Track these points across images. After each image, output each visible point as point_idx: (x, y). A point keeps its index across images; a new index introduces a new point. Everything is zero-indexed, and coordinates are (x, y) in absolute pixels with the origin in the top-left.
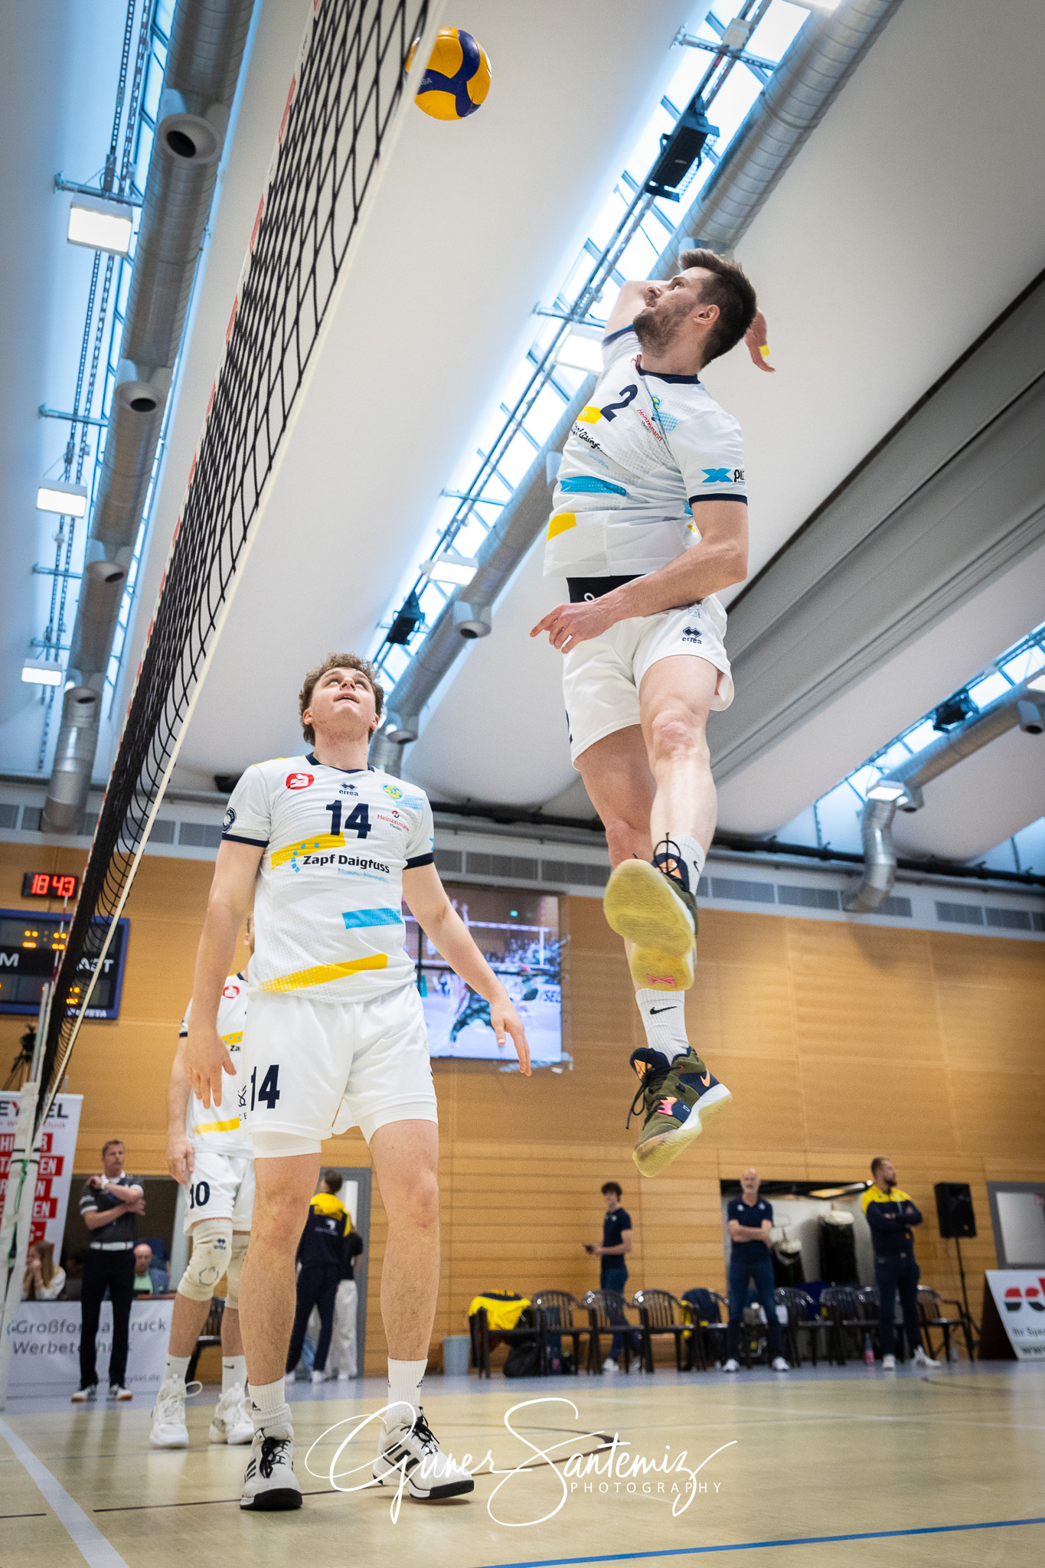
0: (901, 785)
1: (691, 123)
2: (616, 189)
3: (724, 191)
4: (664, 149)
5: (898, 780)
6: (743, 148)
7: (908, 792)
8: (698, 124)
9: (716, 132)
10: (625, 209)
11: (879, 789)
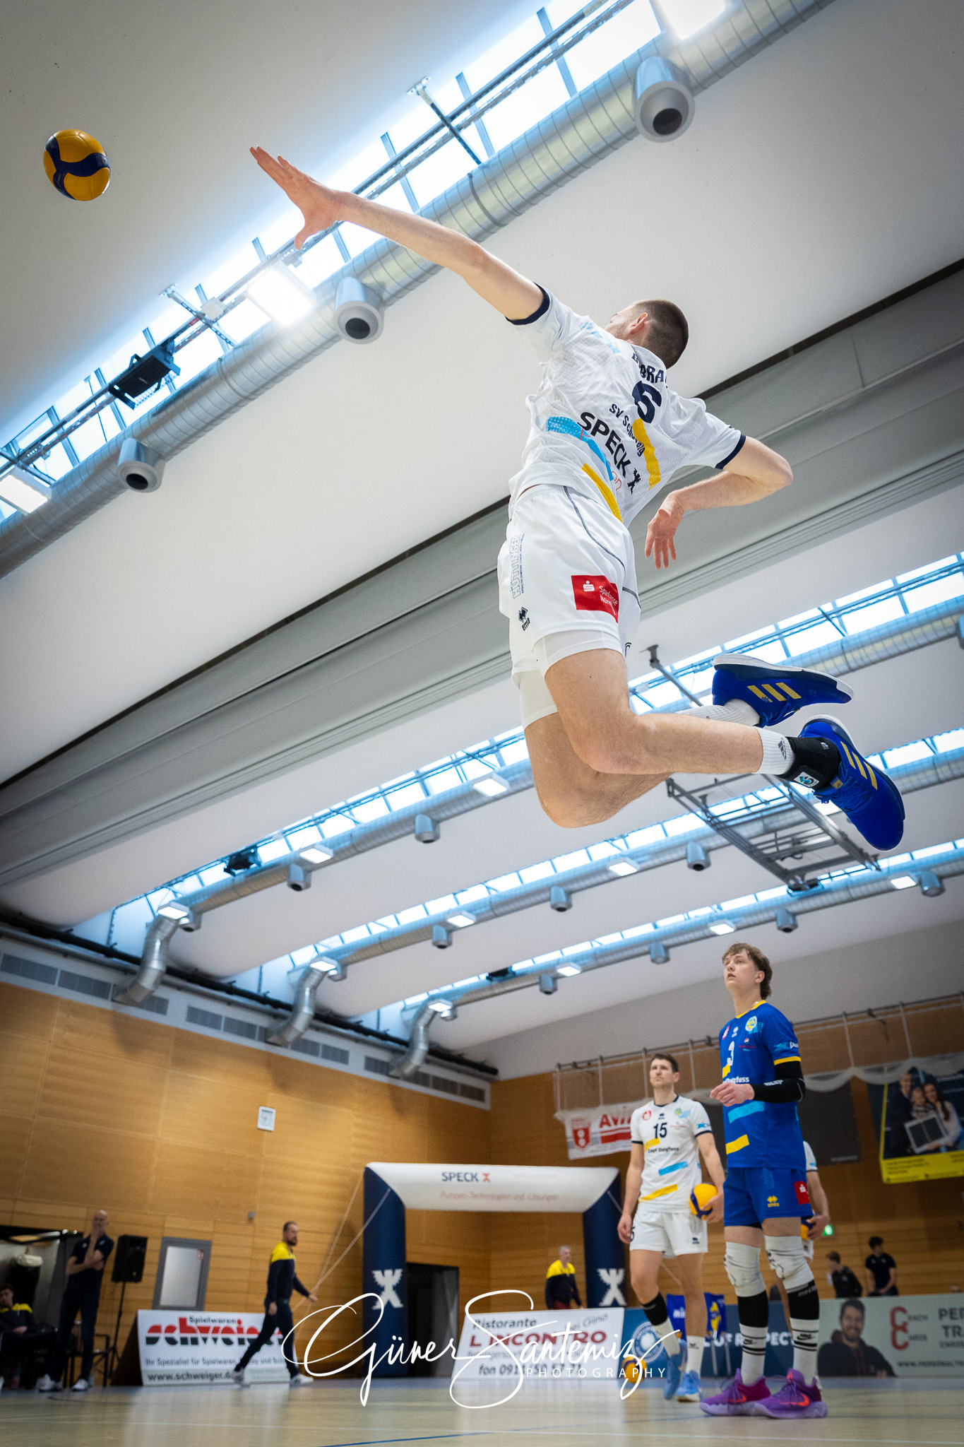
0: (187, 909)
1: (160, 356)
2: (87, 379)
3: (171, 416)
4: (132, 366)
5: (186, 905)
6: (195, 391)
7: (191, 915)
8: (165, 360)
9: (177, 371)
10: (89, 396)
11: (168, 908)
